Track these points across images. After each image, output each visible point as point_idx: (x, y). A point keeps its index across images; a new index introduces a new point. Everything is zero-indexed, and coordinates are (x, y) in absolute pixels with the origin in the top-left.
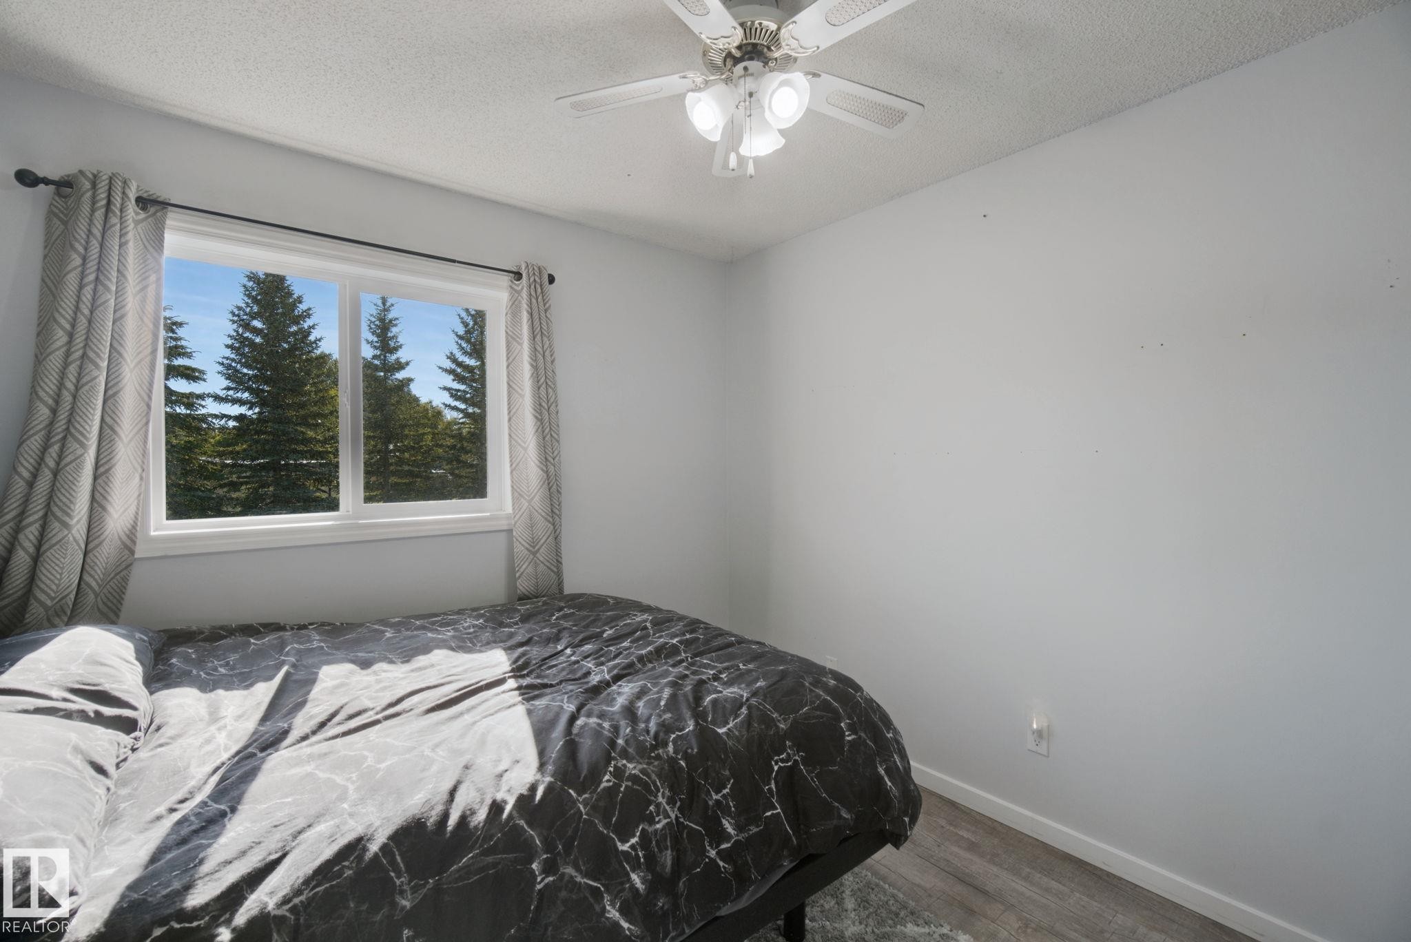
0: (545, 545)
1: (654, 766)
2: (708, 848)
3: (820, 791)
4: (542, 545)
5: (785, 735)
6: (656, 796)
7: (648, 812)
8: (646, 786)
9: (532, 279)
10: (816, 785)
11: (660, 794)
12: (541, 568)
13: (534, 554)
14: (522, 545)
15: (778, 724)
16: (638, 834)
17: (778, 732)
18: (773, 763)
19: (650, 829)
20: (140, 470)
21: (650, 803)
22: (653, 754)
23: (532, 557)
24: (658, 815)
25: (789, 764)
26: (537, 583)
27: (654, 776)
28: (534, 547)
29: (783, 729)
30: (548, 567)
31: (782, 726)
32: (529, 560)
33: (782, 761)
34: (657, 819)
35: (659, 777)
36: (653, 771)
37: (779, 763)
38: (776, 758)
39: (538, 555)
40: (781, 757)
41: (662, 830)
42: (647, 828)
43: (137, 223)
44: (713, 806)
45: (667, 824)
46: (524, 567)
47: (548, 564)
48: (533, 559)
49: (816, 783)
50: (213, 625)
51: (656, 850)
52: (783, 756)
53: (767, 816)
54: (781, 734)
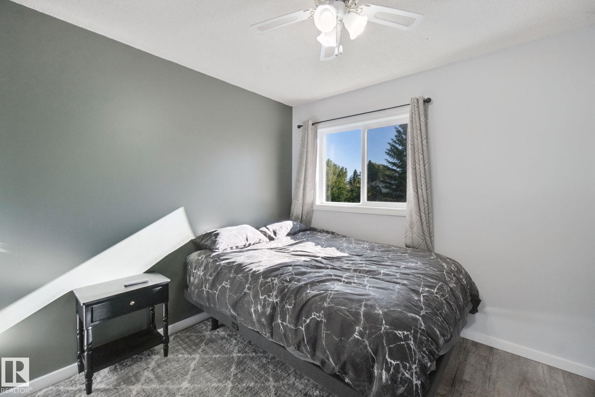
0: (416, 225)
1: (279, 284)
2: (279, 318)
3: (324, 340)
4: (415, 225)
5: (324, 309)
6: (274, 292)
7: (269, 294)
8: (273, 287)
9: (413, 105)
10: (323, 336)
11: (275, 292)
12: (415, 235)
13: (412, 228)
14: (408, 223)
15: (325, 303)
16: (264, 297)
17: (321, 305)
18: (313, 314)
19: (267, 298)
20: (314, 189)
21: (271, 292)
22: (282, 282)
23: (411, 229)
24: (271, 297)
25: (318, 319)
26: (413, 241)
27: (277, 286)
28: (412, 225)
29: (324, 305)
30: (418, 236)
31: (325, 304)
32: (410, 230)
33: (317, 316)
34: (271, 298)
35: (278, 287)
36: (278, 286)
37: (315, 316)
38: (315, 313)
39: (413, 229)
40: (317, 314)
41: (270, 302)
42: (267, 297)
43: (312, 130)
44: (286, 308)
45: (272, 301)
46: (408, 233)
47: (418, 235)
48: (411, 230)
49: (324, 336)
50: (321, 228)
51: (267, 305)
52: (318, 315)
53: (299, 328)
54: (322, 306)
